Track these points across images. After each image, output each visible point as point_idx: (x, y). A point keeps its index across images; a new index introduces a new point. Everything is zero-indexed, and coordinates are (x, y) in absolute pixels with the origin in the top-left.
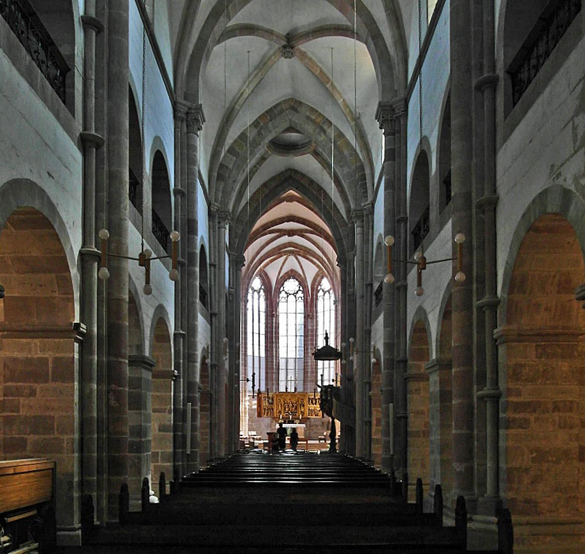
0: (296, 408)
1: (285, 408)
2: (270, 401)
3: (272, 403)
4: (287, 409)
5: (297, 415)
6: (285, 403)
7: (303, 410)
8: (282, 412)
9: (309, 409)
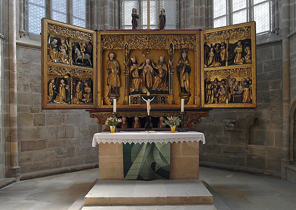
0: (166, 78)
1: (130, 78)
2: (81, 55)
3: (88, 63)
4: (136, 82)
5: (170, 99)
6: (131, 64)
7: (186, 84)
8: (123, 91)
9: (207, 83)
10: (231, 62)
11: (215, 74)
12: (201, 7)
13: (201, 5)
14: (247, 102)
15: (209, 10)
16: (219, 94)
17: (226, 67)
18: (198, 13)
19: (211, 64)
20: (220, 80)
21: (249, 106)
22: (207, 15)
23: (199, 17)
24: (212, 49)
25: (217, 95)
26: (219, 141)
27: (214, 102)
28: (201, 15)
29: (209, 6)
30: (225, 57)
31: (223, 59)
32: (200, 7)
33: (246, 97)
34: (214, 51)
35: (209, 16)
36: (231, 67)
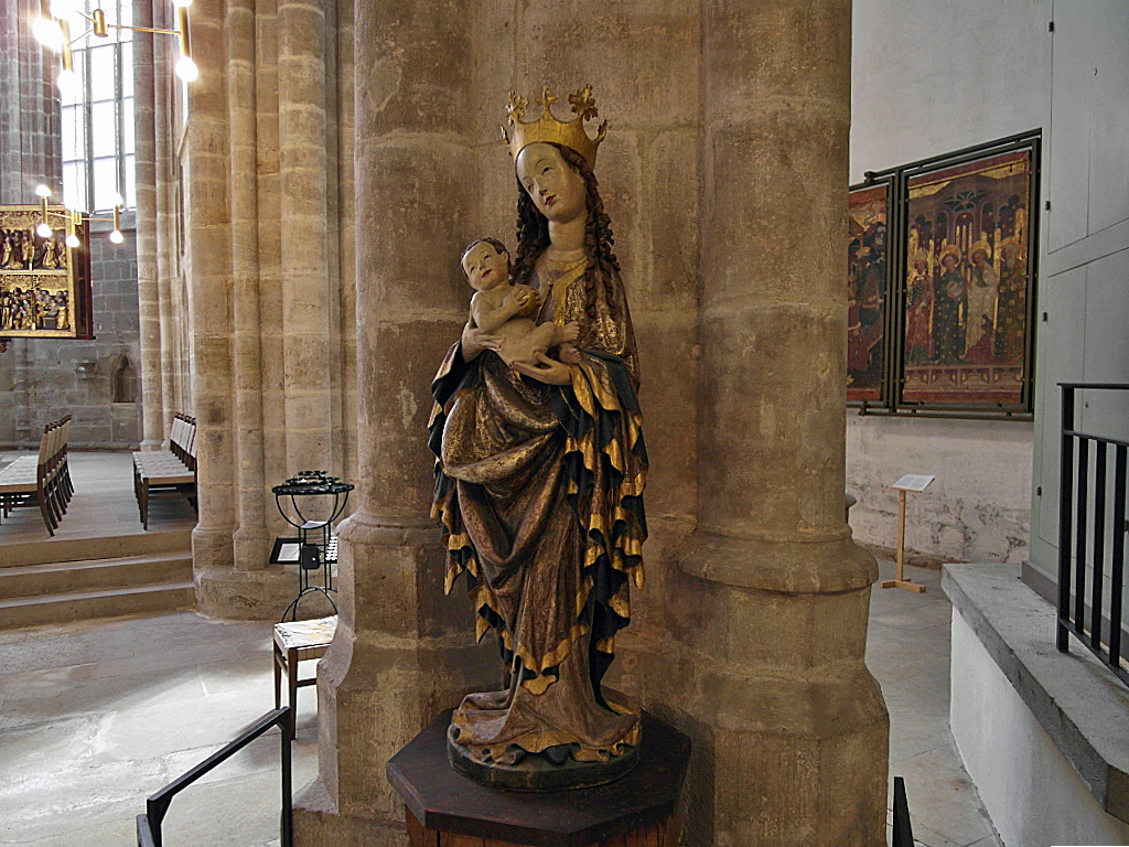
10: (39, 264)
11: (14, 281)
12: (35, 134)
13: (35, 130)
14: (64, 329)
15: (54, 143)
16: (22, 314)
17: (30, 272)
18: (28, 147)
19: (6, 264)
20: (24, 291)
21: (66, 334)
22: (49, 150)
23: (31, 154)
24: (7, 239)
25: (18, 316)
26: (71, 401)
27: (13, 327)
28: (36, 150)
29: (54, 135)
30: (29, 255)
31: (25, 258)
32: (32, 133)
33: (61, 320)
34: (12, 242)
35: (54, 155)
36: (36, 272)
